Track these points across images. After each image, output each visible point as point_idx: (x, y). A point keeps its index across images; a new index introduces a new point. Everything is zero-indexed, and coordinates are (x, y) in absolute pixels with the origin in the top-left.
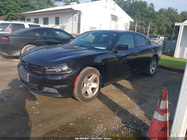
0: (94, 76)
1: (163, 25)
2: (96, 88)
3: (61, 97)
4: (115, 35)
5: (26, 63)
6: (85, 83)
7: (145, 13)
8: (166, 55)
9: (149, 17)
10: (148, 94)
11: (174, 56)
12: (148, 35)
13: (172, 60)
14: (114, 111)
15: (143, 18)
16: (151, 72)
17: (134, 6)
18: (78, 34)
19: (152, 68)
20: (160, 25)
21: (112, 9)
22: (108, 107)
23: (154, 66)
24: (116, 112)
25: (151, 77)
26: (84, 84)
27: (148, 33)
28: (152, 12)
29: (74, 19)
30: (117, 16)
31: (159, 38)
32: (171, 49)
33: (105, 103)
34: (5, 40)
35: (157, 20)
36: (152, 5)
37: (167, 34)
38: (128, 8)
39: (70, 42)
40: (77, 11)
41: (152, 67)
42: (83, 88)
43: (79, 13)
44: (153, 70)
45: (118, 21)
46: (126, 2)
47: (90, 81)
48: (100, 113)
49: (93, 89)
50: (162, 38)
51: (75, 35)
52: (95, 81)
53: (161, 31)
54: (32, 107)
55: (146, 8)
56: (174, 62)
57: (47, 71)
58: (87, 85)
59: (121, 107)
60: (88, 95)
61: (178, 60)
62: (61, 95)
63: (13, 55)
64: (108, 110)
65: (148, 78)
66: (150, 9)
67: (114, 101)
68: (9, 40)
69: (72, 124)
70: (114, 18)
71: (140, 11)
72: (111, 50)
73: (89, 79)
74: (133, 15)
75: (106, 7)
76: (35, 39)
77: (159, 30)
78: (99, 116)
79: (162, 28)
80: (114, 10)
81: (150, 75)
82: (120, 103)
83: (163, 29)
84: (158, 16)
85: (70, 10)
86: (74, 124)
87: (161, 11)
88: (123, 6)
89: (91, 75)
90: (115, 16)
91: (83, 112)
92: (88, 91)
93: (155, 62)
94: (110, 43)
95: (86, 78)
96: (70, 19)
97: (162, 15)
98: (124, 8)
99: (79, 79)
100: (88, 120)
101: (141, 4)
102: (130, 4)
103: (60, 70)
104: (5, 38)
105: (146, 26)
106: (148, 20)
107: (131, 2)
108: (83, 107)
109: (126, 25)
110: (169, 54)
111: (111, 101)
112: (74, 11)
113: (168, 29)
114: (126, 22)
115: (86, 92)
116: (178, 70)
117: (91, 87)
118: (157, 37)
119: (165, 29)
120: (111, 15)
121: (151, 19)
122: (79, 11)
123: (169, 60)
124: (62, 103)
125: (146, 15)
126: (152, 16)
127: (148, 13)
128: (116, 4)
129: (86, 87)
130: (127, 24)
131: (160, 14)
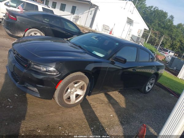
0: (81, 83)
1: (177, 40)
2: (81, 96)
3: (39, 98)
4: (117, 44)
5: (15, 52)
6: (70, 88)
7: (163, 24)
8: (170, 72)
9: (166, 29)
10: (134, 114)
11: (178, 76)
12: (159, 47)
13: (174, 80)
14: (91, 125)
15: (160, 28)
16: (146, 89)
17: (153, 14)
18: (90, 28)
19: (149, 86)
20: (175, 39)
21: (131, 12)
22: (87, 120)
23: (151, 84)
24: (92, 128)
25: (145, 94)
26: (68, 89)
27: (159, 46)
28: (170, 24)
29: (90, 13)
30: (133, 21)
31: (169, 53)
32: (177, 67)
33: (85, 114)
34: (12, 18)
35: (173, 33)
36: (172, 17)
37: (179, 51)
38: (147, 14)
39: (72, 38)
40: (95, 6)
41: (150, 84)
42: (65, 93)
43: (96, 7)
44: (149, 88)
45: (133, 26)
46: (147, 8)
47: (76, 87)
48: (75, 125)
49: (77, 96)
50: (172, 54)
51: (87, 29)
52: (82, 88)
53: (174, 46)
54: (9, 99)
55: (165, 18)
56: (175, 82)
57: (32, 66)
58: (72, 90)
59: (100, 123)
60: (70, 101)
61: (180, 81)
62: (40, 96)
63: (16, 35)
64: (85, 123)
65: (142, 95)
66: (169, 21)
67: (96, 114)
68: (16, 19)
69: (39, 131)
70: (130, 22)
71: (159, 21)
72: (108, 59)
73: (76, 85)
74: (151, 22)
75: (124, 9)
76: (42, 25)
77: (172, 44)
78: (73, 128)
79: (176, 42)
80: (132, 13)
81: (145, 92)
82: (101, 118)
83: (177, 44)
84: (174, 30)
85: (88, 3)
86: (42, 131)
87: (180, 25)
88: (143, 11)
89: (78, 82)
90: (131, 19)
91: (58, 119)
92: (71, 97)
93: (154, 81)
94: (109, 52)
95: (72, 83)
96: (86, 12)
97: (179, 30)
98: (144, 13)
99: (64, 83)
100: (59, 130)
101: (161, 14)
102: (151, 11)
103: (45, 69)
104: (12, 16)
105: (160, 38)
106: (164, 32)
107: (152, 9)
108: (61, 112)
109: (139, 31)
110: (173, 72)
111: (93, 112)
112: (91, 5)
113: (182, 45)
114: (141, 29)
115: (69, 98)
116: (176, 94)
117: (75, 93)
118: (167, 51)
119: (178, 44)
120: (128, 17)
121: (167, 32)
122: (97, 6)
123: (171, 79)
124: (42, 102)
125: (163, 26)
126: (168, 28)
127: (166, 24)
128: (135, 8)
129: (70, 92)
130: (141, 30)
131: (177, 28)
